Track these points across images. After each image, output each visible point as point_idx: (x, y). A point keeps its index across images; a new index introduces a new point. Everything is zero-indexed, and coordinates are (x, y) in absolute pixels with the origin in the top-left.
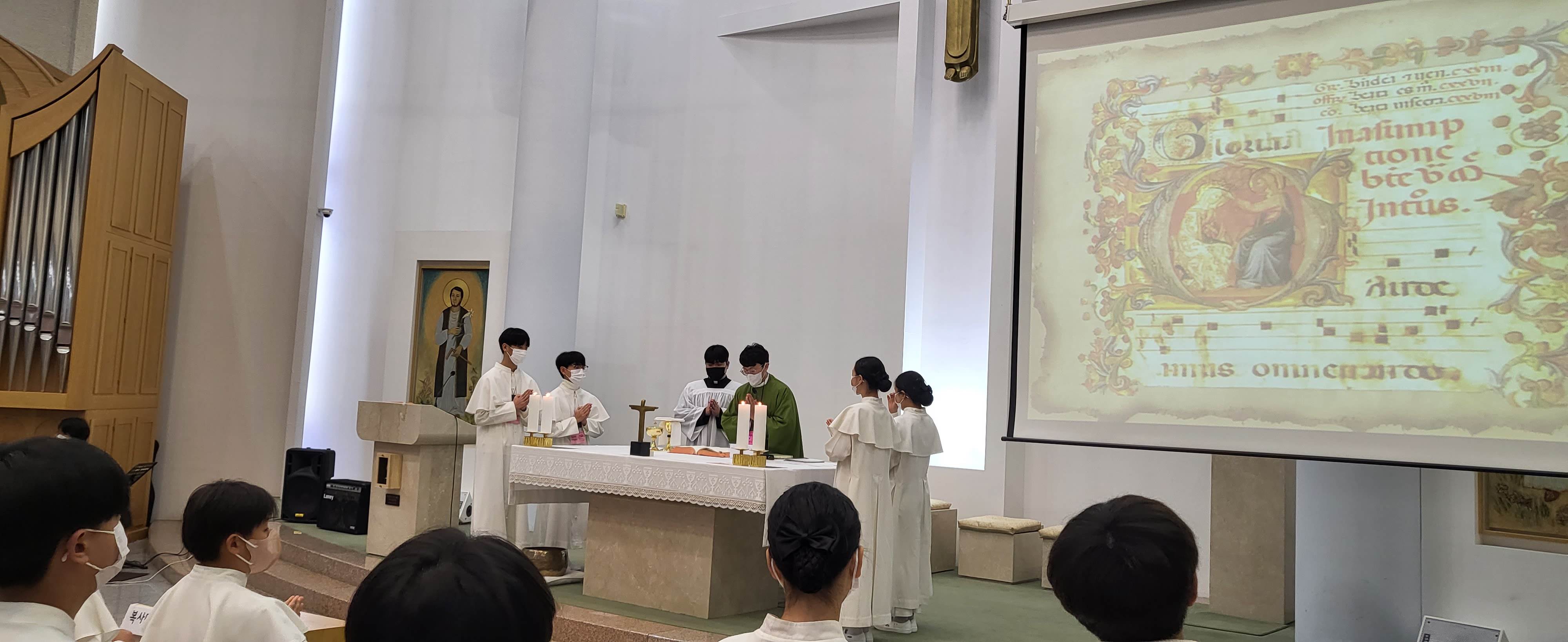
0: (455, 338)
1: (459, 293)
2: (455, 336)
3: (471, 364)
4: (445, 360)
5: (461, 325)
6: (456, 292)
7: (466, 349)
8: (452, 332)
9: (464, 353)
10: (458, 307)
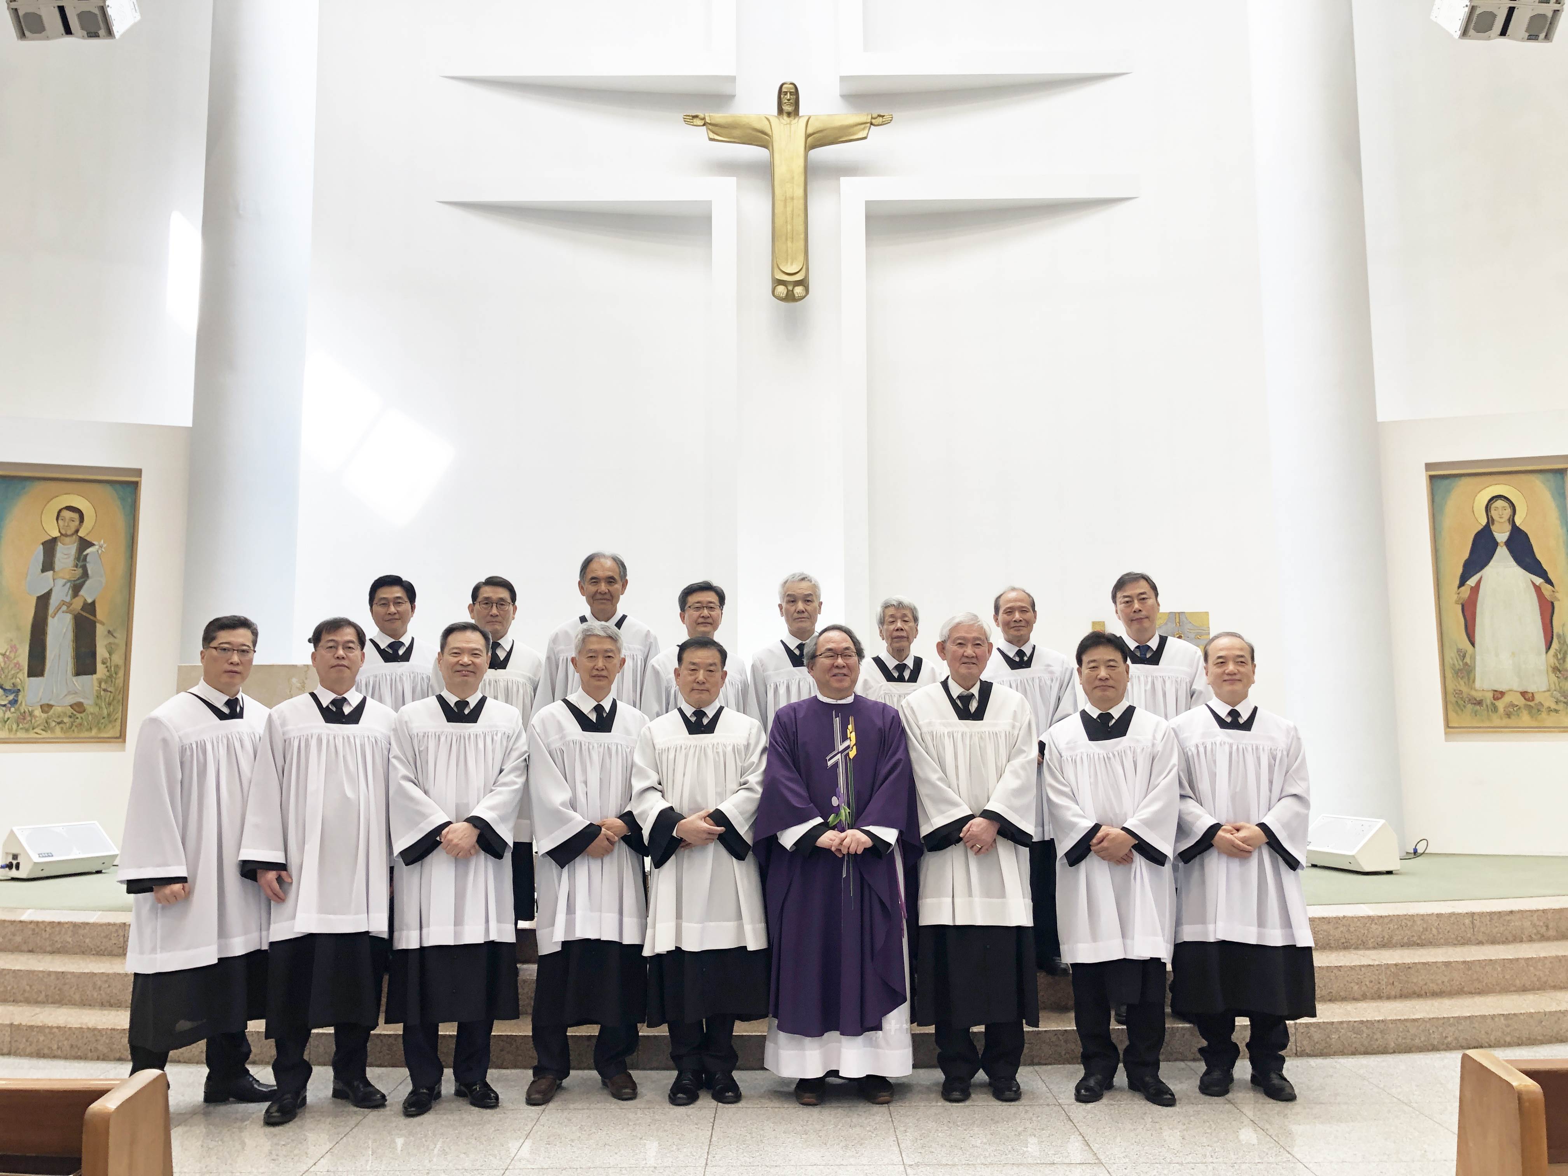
0: (68, 584)
1: (76, 516)
2: (69, 581)
3: (103, 624)
4: (50, 620)
5: (80, 564)
6: (67, 514)
7: (93, 603)
8: (61, 575)
9: (90, 608)
10: (74, 537)
